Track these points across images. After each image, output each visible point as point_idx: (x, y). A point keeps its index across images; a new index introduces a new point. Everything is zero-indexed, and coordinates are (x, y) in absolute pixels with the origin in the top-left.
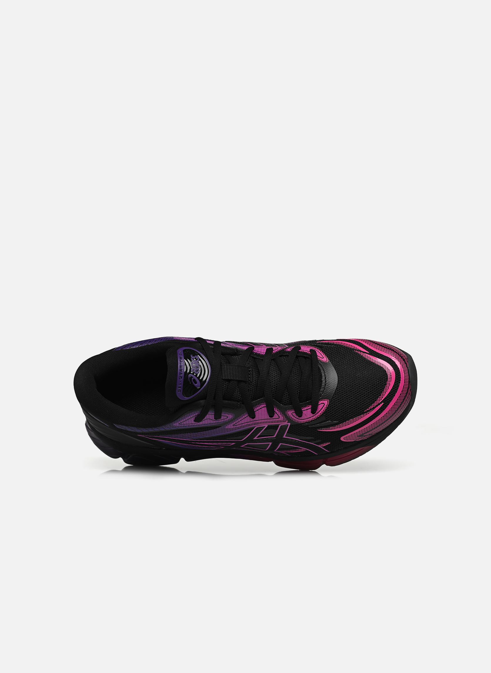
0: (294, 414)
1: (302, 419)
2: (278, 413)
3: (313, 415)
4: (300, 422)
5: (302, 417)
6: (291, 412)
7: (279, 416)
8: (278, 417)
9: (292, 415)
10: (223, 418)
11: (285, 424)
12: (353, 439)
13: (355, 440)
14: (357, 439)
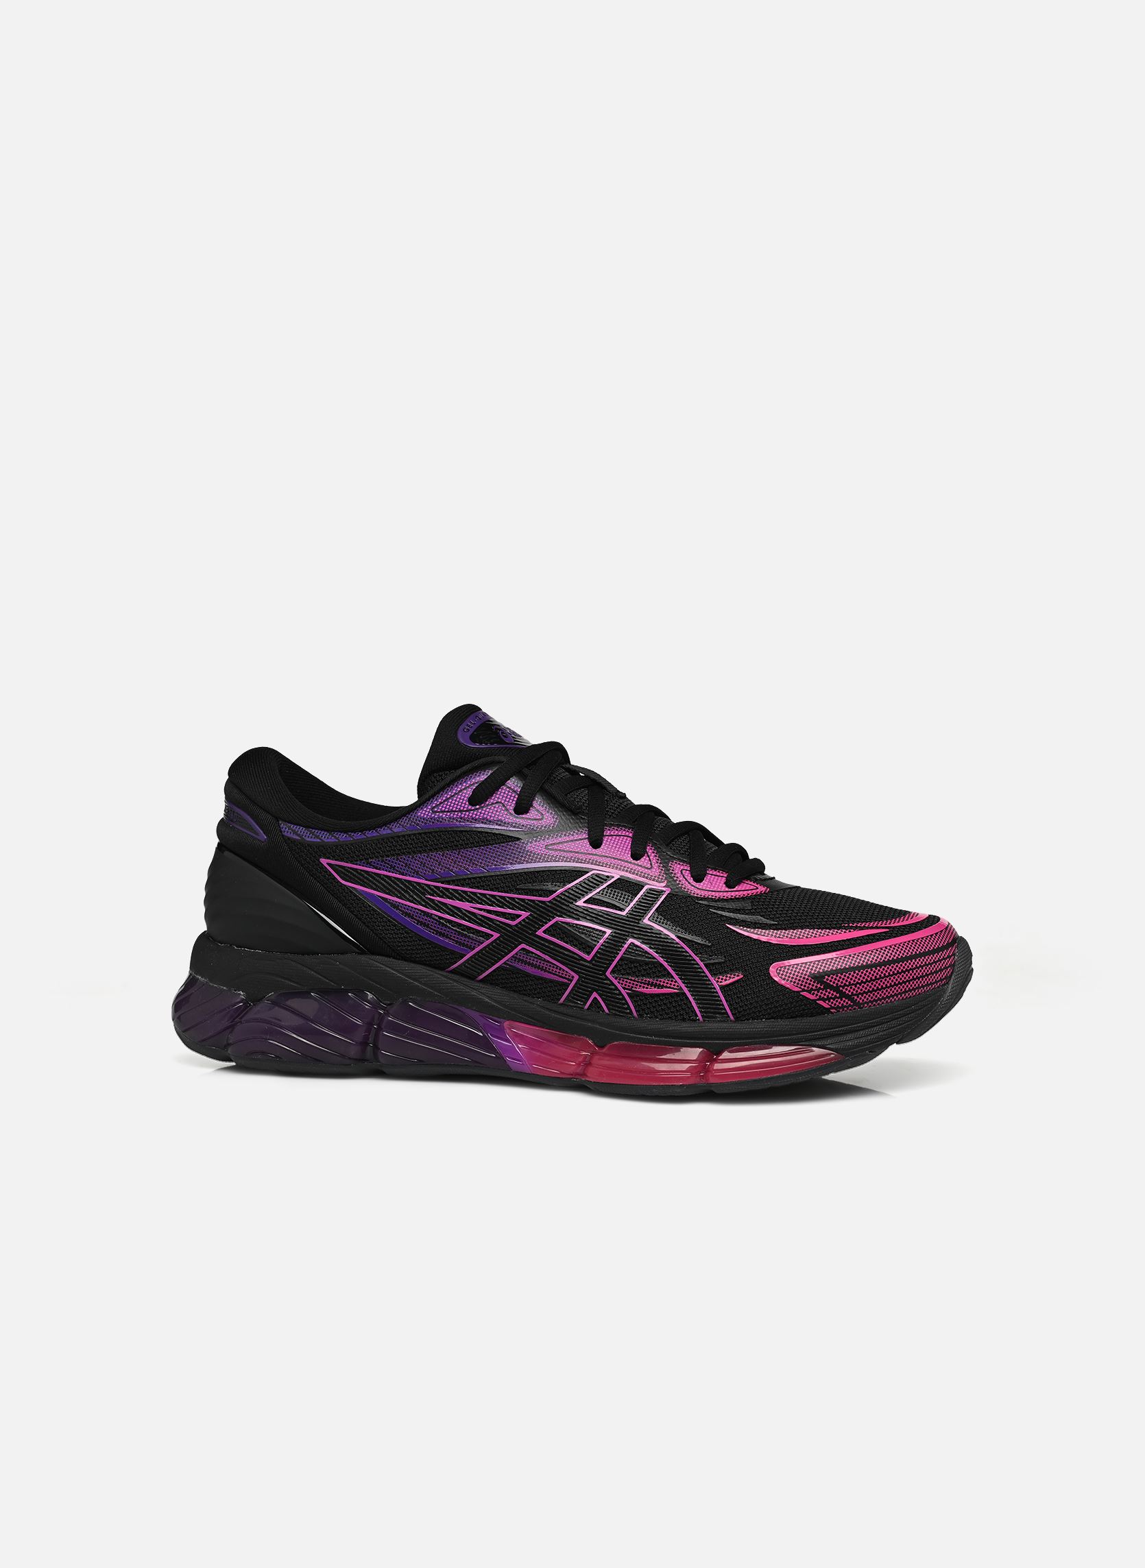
0: (687, 874)
1: (700, 887)
2: (651, 858)
3: (727, 889)
4: (693, 892)
5: (702, 884)
6: (682, 867)
7: (651, 864)
8: (649, 866)
9: (682, 873)
10: (532, 813)
11: (660, 886)
12: (798, 984)
13: (800, 988)
14: (806, 988)
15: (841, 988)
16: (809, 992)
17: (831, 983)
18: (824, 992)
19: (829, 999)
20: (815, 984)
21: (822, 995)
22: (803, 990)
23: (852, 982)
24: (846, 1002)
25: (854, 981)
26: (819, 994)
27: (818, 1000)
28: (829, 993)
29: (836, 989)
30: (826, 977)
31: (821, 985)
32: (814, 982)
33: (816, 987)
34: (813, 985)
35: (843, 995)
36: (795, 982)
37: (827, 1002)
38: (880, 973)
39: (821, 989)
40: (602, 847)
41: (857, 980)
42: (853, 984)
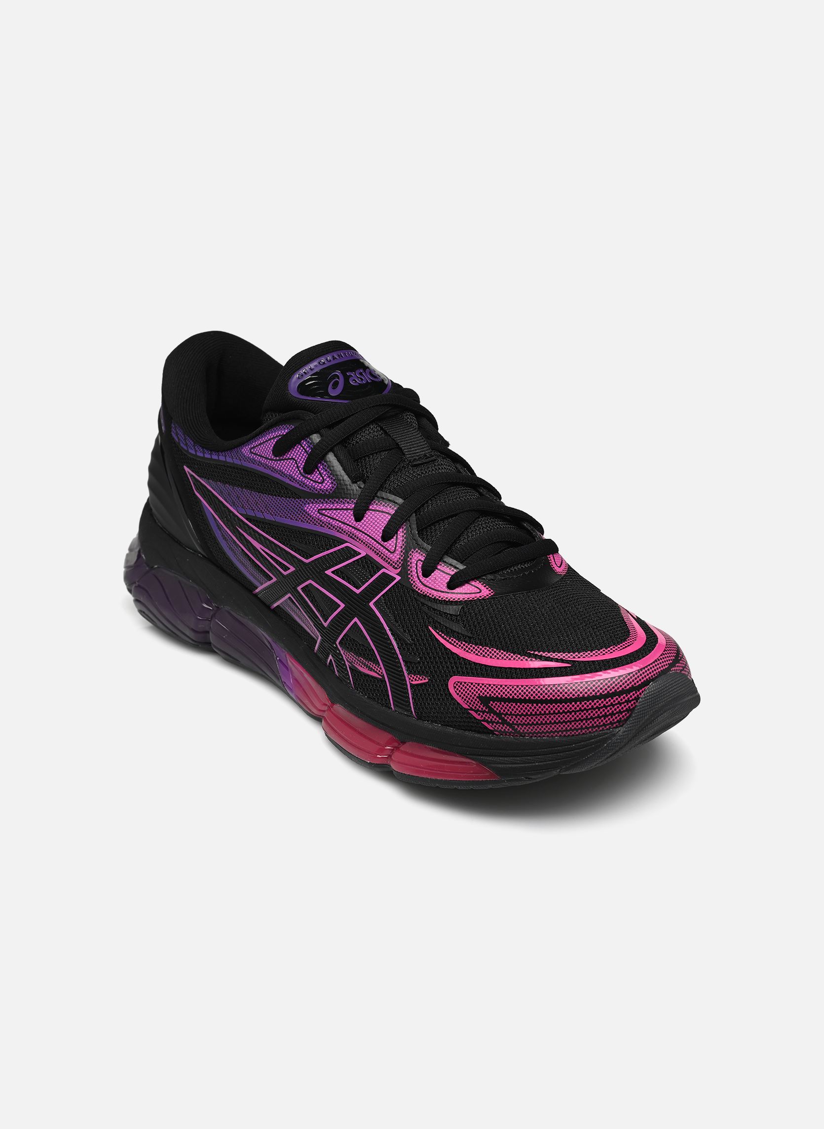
0: (420, 565)
1: (425, 583)
2: (399, 540)
3: (448, 590)
4: (416, 586)
5: (427, 579)
6: (420, 557)
7: (397, 548)
8: (393, 549)
9: (417, 564)
10: (316, 476)
11: (393, 573)
12: (468, 702)
13: (469, 706)
14: (473, 708)
15: (503, 716)
16: (476, 711)
17: (495, 709)
18: (488, 715)
19: (493, 723)
20: (482, 706)
21: (487, 718)
22: (471, 709)
23: (513, 712)
24: (508, 729)
25: (515, 712)
26: (484, 716)
27: (483, 721)
28: (493, 717)
29: (499, 715)
30: (491, 702)
31: (486, 708)
32: (481, 704)
33: (482, 709)
34: (479, 707)
35: (504, 722)
36: (465, 700)
37: (491, 724)
38: (540, 710)
39: (486, 712)
40: (362, 521)
41: (517, 712)
42: (514, 715)
